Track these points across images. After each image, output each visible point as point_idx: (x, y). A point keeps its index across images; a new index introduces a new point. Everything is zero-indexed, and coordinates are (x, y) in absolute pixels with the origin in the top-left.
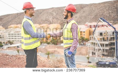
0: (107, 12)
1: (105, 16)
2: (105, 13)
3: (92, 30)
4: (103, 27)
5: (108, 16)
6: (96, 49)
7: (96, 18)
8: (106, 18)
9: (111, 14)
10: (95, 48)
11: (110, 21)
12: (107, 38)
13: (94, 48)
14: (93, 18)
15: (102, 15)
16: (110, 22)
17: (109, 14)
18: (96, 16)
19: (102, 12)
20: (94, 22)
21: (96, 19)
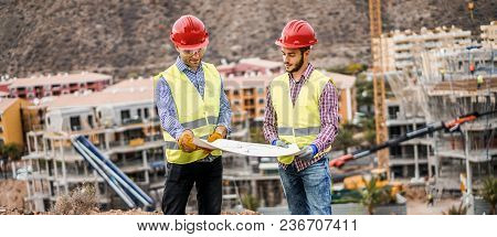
0: (86, 30)
1: (78, 45)
2: (79, 32)
3: (31, 108)
4: (76, 93)
5: (93, 48)
6: (62, 187)
7: (41, 58)
8: (83, 55)
9: (102, 37)
10: (55, 184)
11: (100, 66)
12: (102, 136)
13: (52, 183)
14: (28, 58)
15: (68, 44)
16: (102, 69)
17: (95, 38)
18: (39, 46)
19: (63, 30)
20: (33, 72)
21: (41, 61)
